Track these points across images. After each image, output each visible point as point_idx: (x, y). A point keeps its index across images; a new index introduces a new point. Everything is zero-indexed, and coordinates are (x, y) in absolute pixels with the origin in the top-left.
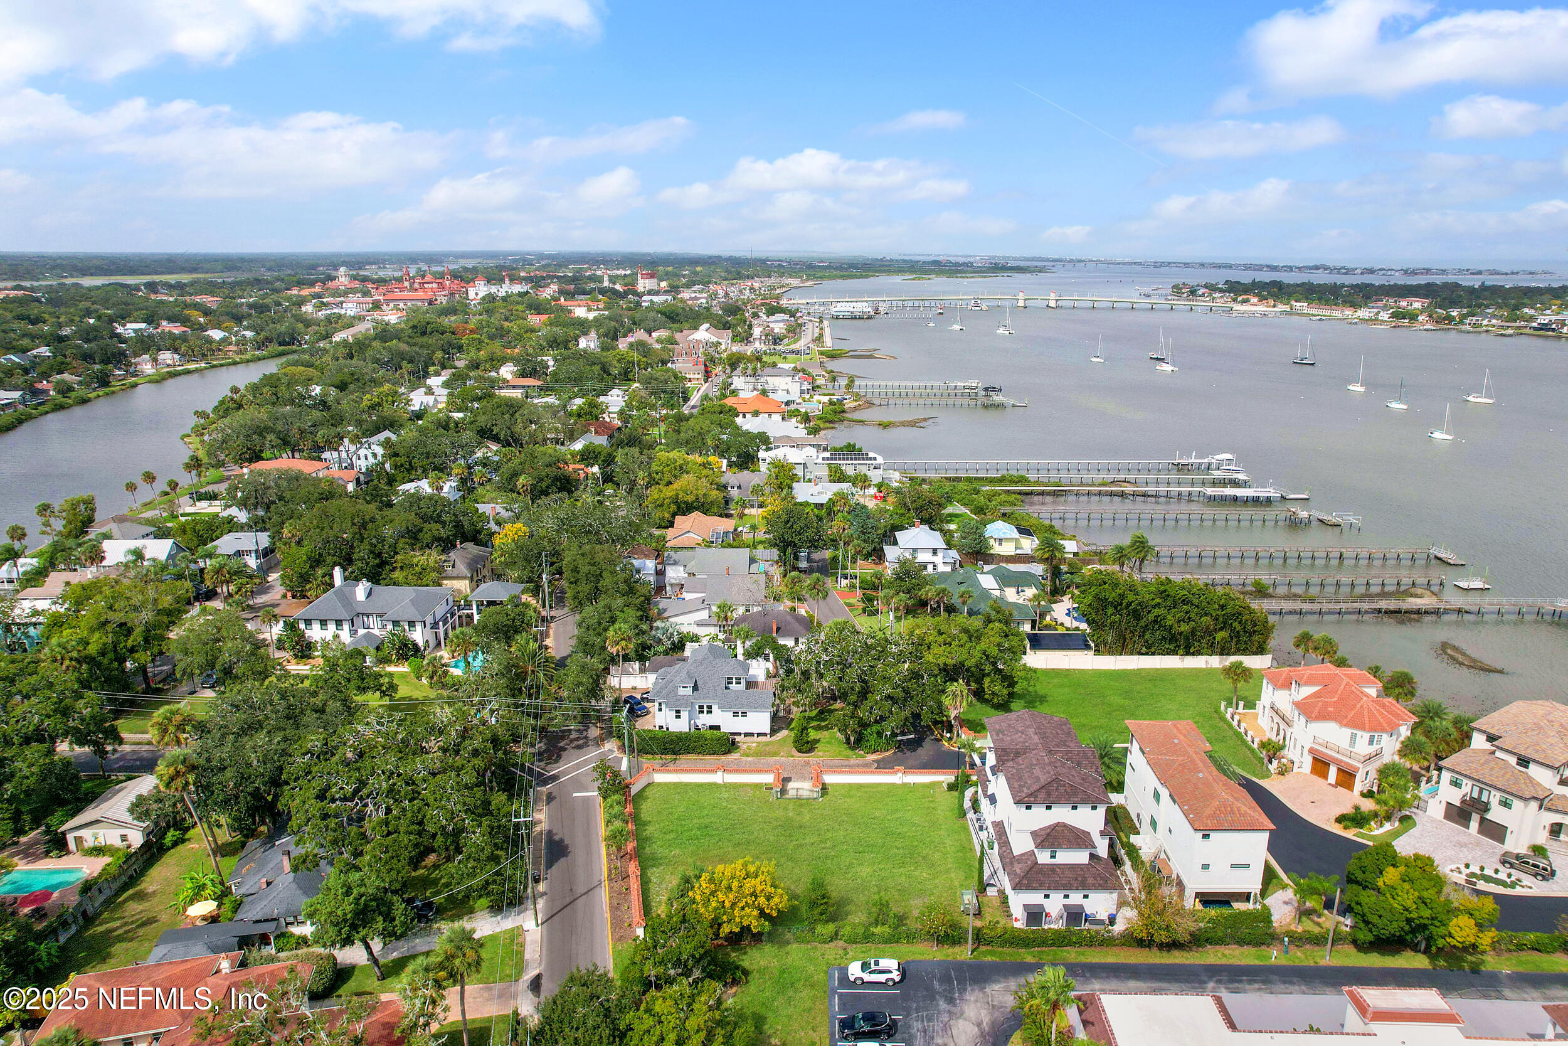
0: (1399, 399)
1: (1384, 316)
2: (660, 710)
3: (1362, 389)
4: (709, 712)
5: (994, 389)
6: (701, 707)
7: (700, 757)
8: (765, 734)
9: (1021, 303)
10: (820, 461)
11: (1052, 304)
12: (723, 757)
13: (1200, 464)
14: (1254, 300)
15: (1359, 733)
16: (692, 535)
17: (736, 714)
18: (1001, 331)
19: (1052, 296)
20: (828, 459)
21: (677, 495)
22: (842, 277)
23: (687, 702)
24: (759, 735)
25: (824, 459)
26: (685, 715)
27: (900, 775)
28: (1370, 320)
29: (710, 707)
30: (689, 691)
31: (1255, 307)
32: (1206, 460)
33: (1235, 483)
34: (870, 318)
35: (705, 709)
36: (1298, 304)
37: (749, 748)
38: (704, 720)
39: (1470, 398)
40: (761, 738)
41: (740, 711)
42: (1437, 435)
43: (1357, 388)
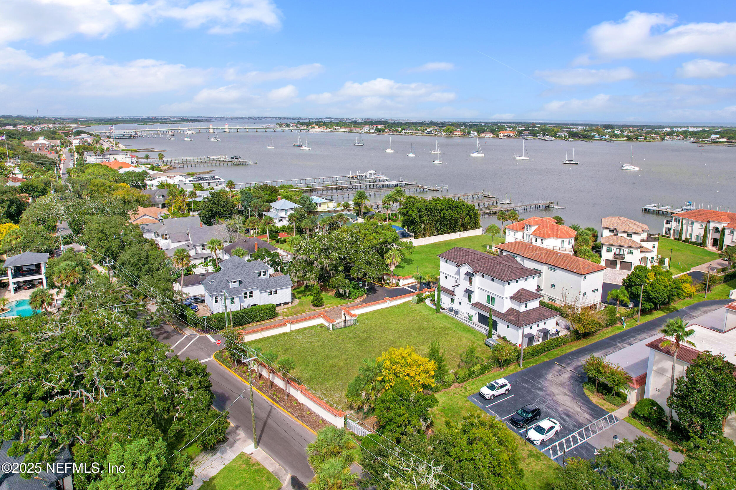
0: (412, 152)
1: (372, 131)
2: (216, 301)
3: (392, 151)
4: (251, 296)
5: (237, 158)
6: (245, 294)
7: (259, 323)
8: (288, 303)
9: (211, 131)
10: (188, 182)
11: (227, 130)
12: (273, 320)
13: (362, 176)
14: (317, 127)
15: (565, 240)
16: (147, 217)
17: (270, 293)
18: (213, 140)
19: (227, 127)
20: (192, 181)
21: (124, 197)
22: (100, 124)
23: (236, 292)
24: (285, 304)
25: (190, 181)
26: (237, 300)
27: (389, 302)
28: (367, 132)
29: (251, 293)
30: (237, 284)
31: (317, 129)
32: (365, 174)
33: (383, 181)
34: (135, 137)
35: (248, 295)
36: (337, 128)
37: (283, 312)
38: (248, 302)
39: (432, 152)
40: (286, 306)
41: (273, 290)
42: (436, 162)
43: (390, 151)
